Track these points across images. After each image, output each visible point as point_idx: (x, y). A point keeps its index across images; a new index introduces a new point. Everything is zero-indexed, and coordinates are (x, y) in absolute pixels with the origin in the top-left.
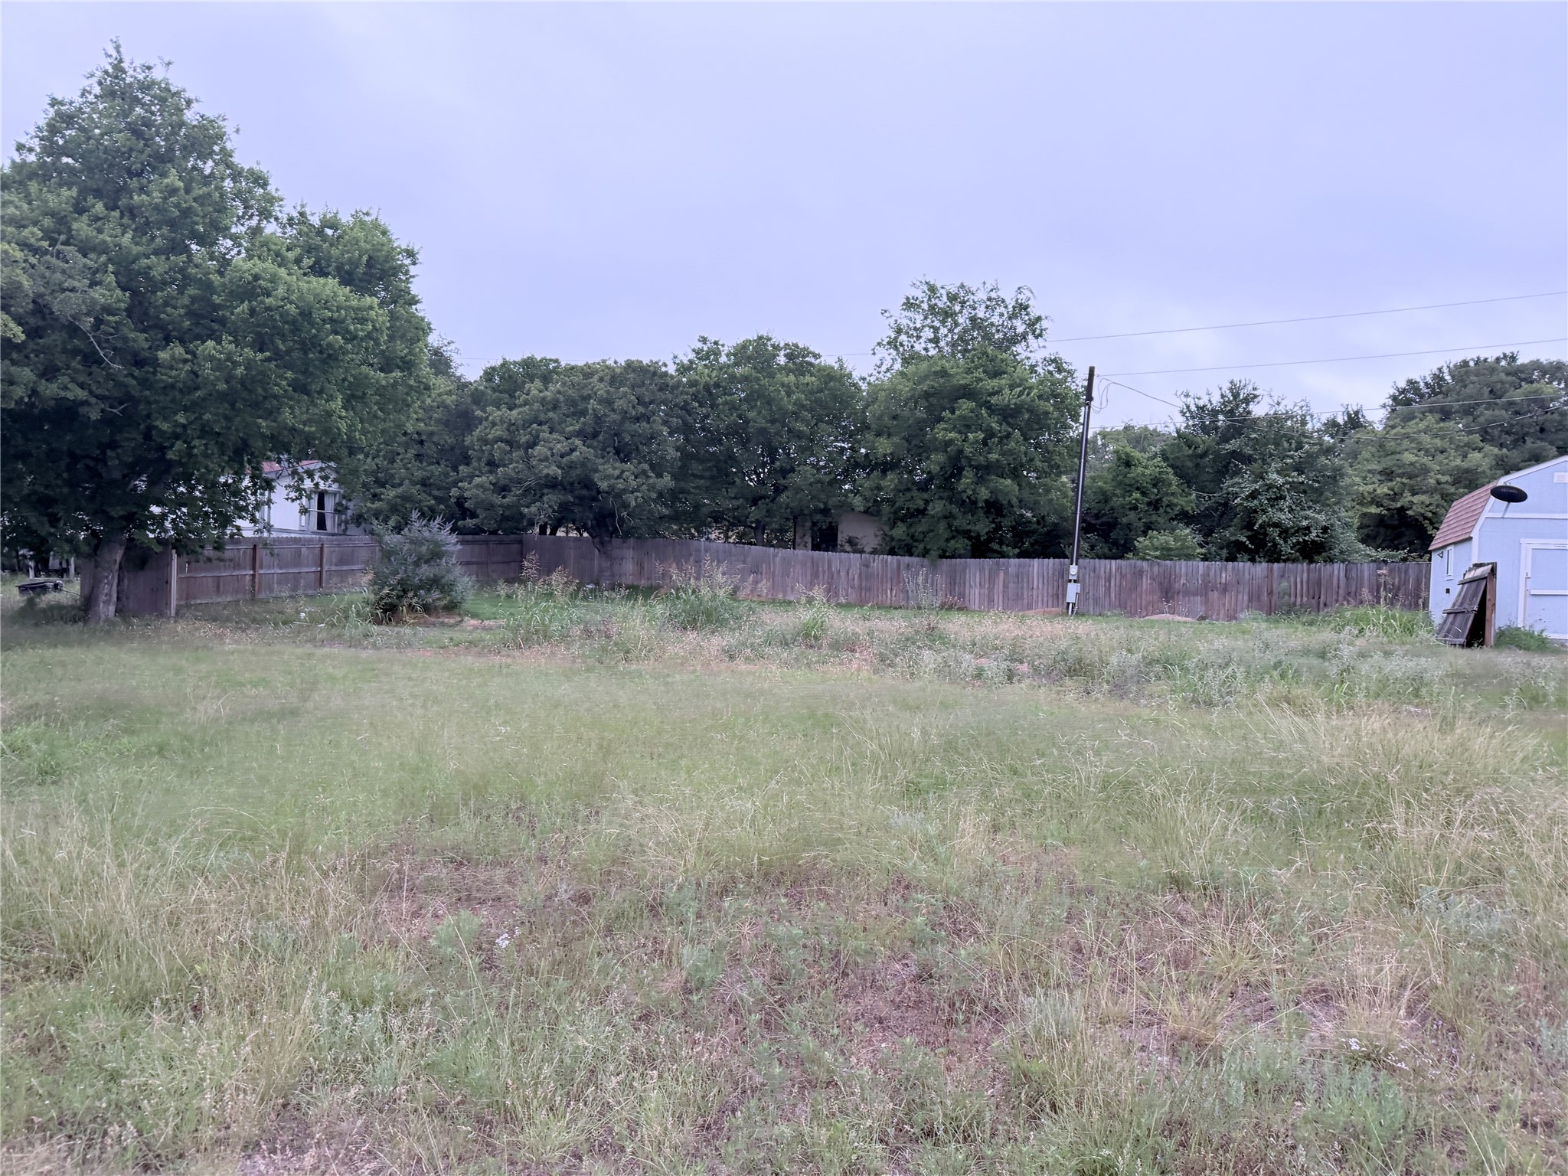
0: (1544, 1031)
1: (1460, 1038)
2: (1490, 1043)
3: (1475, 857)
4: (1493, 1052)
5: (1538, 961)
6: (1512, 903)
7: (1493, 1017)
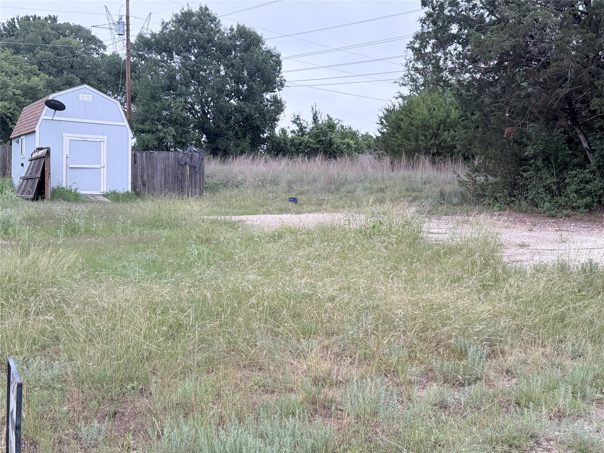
0: (83, 429)
1: (37, 447)
2: (54, 444)
3: (43, 332)
5: (79, 387)
6: (64, 356)
7: (56, 428)
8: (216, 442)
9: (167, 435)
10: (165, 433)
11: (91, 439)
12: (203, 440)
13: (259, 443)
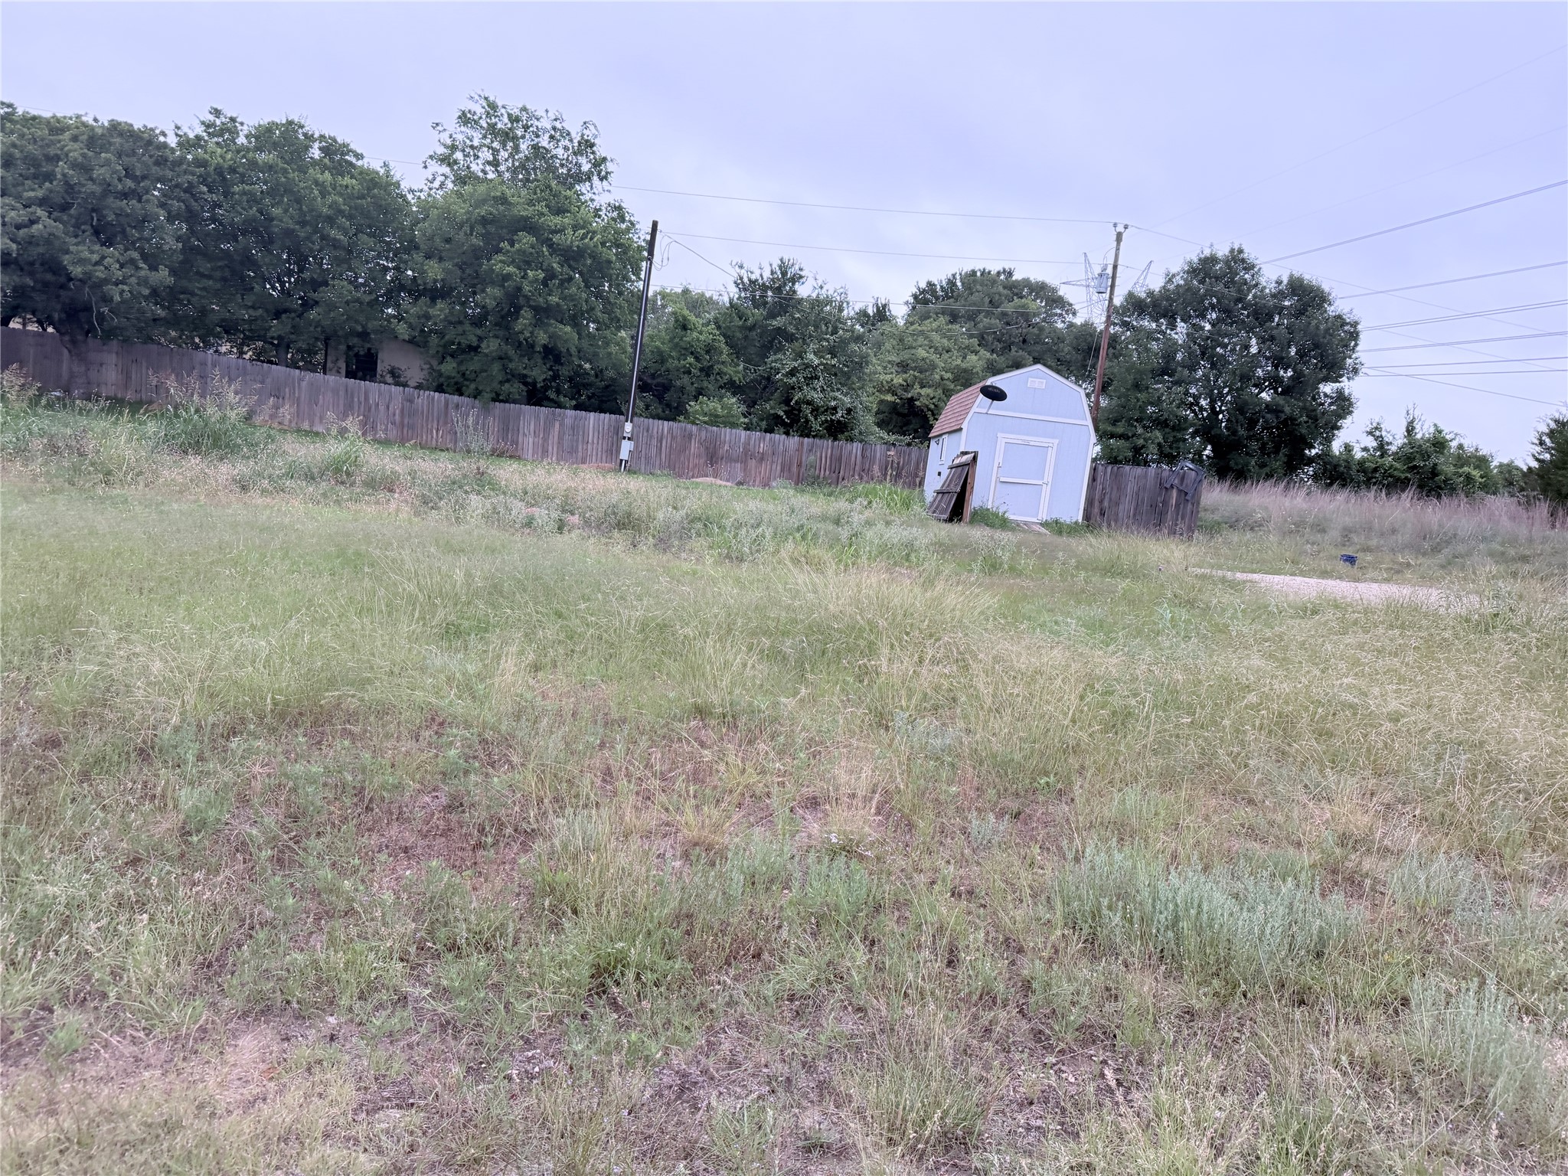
0: (974, 821)
2: (935, 833)
3: (937, 688)
4: (936, 839)
5: (974, 768)
6: (961, 724)
7: (939, 813)
8: (1161, 885)
9: (1089, 859)
10: (1087, 855)
11: (983, 838)
12: (1143, 878)
13: (1231, 903)
